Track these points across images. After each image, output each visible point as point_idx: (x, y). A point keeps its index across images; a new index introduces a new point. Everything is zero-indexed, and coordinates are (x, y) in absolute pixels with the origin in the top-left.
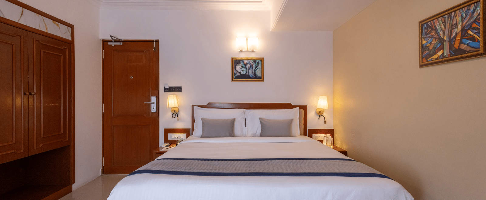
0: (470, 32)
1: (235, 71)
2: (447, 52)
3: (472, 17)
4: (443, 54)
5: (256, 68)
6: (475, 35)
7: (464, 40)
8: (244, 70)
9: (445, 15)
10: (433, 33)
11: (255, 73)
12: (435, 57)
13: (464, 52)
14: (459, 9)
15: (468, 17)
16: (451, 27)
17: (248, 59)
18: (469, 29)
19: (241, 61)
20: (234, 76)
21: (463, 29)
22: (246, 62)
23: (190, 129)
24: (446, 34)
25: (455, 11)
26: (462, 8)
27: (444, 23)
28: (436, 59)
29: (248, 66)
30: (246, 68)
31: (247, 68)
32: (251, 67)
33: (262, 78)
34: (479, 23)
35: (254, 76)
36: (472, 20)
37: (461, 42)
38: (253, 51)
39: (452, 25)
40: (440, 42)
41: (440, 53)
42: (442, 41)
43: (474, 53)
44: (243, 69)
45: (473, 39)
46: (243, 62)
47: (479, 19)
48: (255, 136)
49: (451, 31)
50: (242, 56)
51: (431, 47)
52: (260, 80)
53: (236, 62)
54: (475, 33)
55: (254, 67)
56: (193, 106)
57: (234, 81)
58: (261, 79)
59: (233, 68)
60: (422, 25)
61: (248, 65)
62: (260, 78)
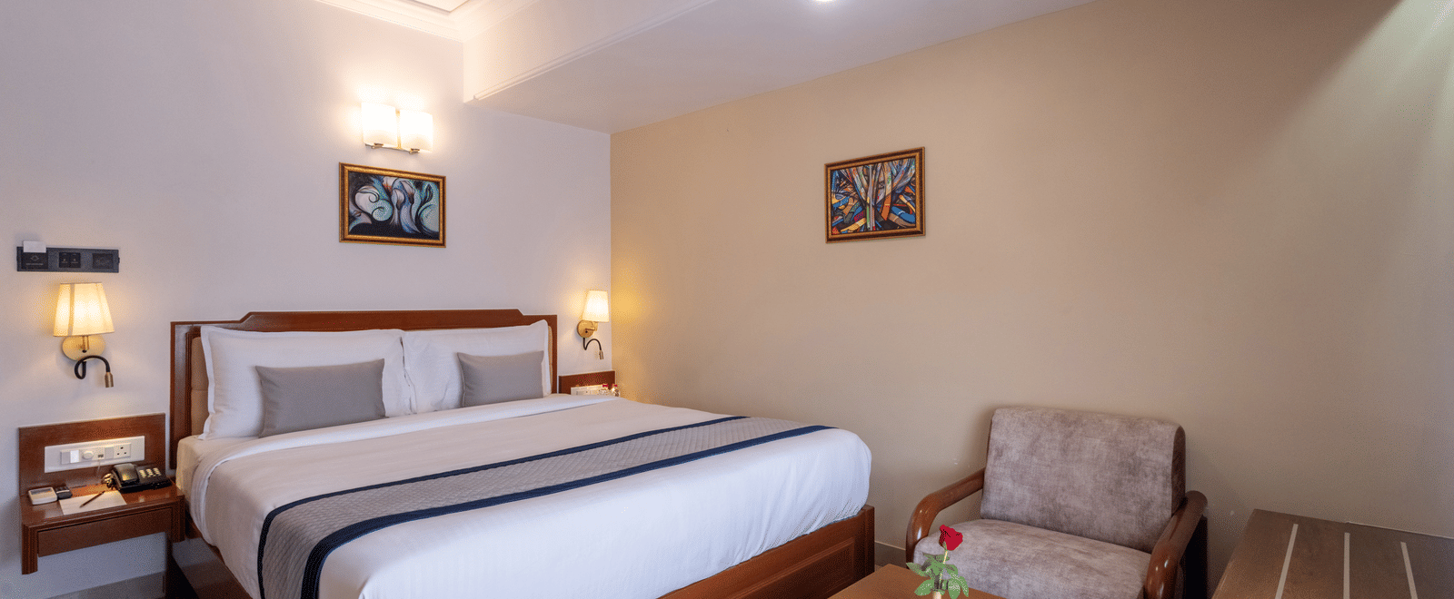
0: (902, 198)
1: (353, 209)
2: (871, 223)
3: (904, 177)
4: (866, 224)
5: (423, 207)
6: (909, 204)
7: (894, 209)
8: (383, 208)
9: (868, 164)
10: (849, 189)
11: (418, 220)
12: (852, 228)
13: (894, 226)
14: (888, 161)
15: (900, 175)
16: (877, 186)
17: (399, 175)
18: (901, 194)
19: (373, 179)
20: (350, 223)
21: (893, 192)
22: (389, 182)
23: (163, 416)
24: (870, 193)
25: (883, 162)
26: (892, 161)
27: (867, 176)
28: (855, 231)
29: (398, 196)
30: (390, 202)
31: (395, 202)
32: (407, 200)
33: (441, 235)
34: (915, 188)
35: (416, 229)
36: (906, 182)
37: (891, 211)
38: (414, 152)
39: (878, 183)
40: (861, 205)
41: (861, 223)
42: (863, 204)
43: (908, 230)
44: (381, 203)
45: (907, 209)
46: (381, 181)
47: (914, 182)
48: (441, 410)
49: (877, 191)
50: (376, 161)
51: (846, 211)
52: (434, 241)
53: (355, 179)
54: (909, 201)
55: (417, 201)
56: (173, 325)
57: (351, 240)
58: (437, 238)
59: (347, 196)
60: (832, 171)
61: (399, 193)
62: (435, 236)
